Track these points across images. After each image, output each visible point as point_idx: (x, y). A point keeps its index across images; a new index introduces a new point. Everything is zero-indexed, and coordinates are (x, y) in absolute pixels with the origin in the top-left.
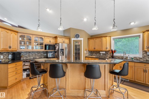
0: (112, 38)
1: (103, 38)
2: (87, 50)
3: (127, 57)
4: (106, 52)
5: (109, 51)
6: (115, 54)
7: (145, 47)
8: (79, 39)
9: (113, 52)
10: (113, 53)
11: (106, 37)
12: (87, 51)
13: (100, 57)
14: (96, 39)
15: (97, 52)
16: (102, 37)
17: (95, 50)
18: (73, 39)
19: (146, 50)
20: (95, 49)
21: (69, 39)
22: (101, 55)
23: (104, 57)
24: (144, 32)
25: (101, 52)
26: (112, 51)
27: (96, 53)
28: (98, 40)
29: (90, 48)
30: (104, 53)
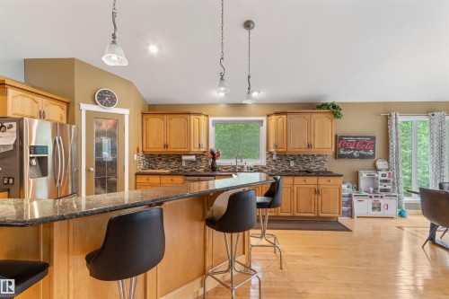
0: (211, 119)
1: (192, 117)
2: (140, 150)
3: (243, 167)
4: (196, 155)
5: (203, 154)
6: (219, 162)
7: (272, 145)
8: (113, 110)
9: (214, 156)
10: (214, 158)
11: (200, 114)
12: (141, 154)
13: (179, 171)
14: (171, 116)
15: (169, 156)
16: (189, 114)
17: (169, 150)
18: (85, 107)
19: (273, 150)
20: (166, 146)
21: (68, 104)
22: (184, 164)
23: (192, 171)
24: (268, 116)
25: (184, 158)
26: (212, 153)
27: (166, 161)
28: (176, 122)
29: (151, 145)
30: (193, 158)
